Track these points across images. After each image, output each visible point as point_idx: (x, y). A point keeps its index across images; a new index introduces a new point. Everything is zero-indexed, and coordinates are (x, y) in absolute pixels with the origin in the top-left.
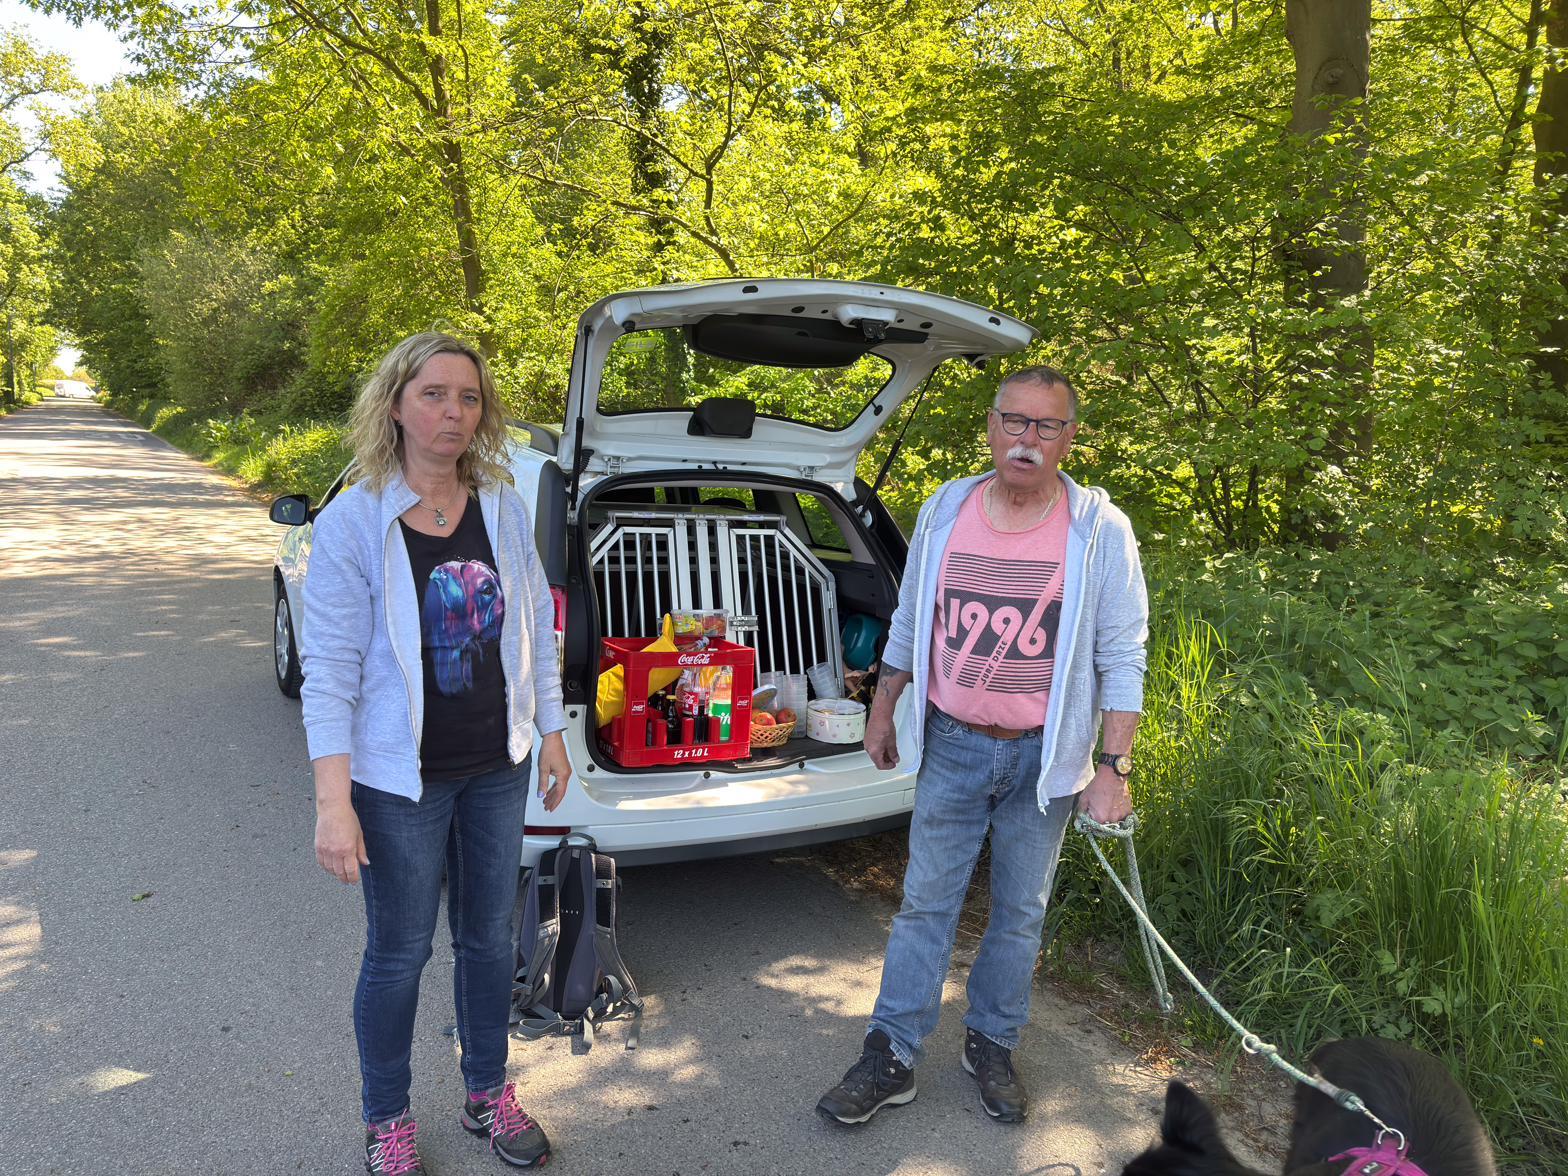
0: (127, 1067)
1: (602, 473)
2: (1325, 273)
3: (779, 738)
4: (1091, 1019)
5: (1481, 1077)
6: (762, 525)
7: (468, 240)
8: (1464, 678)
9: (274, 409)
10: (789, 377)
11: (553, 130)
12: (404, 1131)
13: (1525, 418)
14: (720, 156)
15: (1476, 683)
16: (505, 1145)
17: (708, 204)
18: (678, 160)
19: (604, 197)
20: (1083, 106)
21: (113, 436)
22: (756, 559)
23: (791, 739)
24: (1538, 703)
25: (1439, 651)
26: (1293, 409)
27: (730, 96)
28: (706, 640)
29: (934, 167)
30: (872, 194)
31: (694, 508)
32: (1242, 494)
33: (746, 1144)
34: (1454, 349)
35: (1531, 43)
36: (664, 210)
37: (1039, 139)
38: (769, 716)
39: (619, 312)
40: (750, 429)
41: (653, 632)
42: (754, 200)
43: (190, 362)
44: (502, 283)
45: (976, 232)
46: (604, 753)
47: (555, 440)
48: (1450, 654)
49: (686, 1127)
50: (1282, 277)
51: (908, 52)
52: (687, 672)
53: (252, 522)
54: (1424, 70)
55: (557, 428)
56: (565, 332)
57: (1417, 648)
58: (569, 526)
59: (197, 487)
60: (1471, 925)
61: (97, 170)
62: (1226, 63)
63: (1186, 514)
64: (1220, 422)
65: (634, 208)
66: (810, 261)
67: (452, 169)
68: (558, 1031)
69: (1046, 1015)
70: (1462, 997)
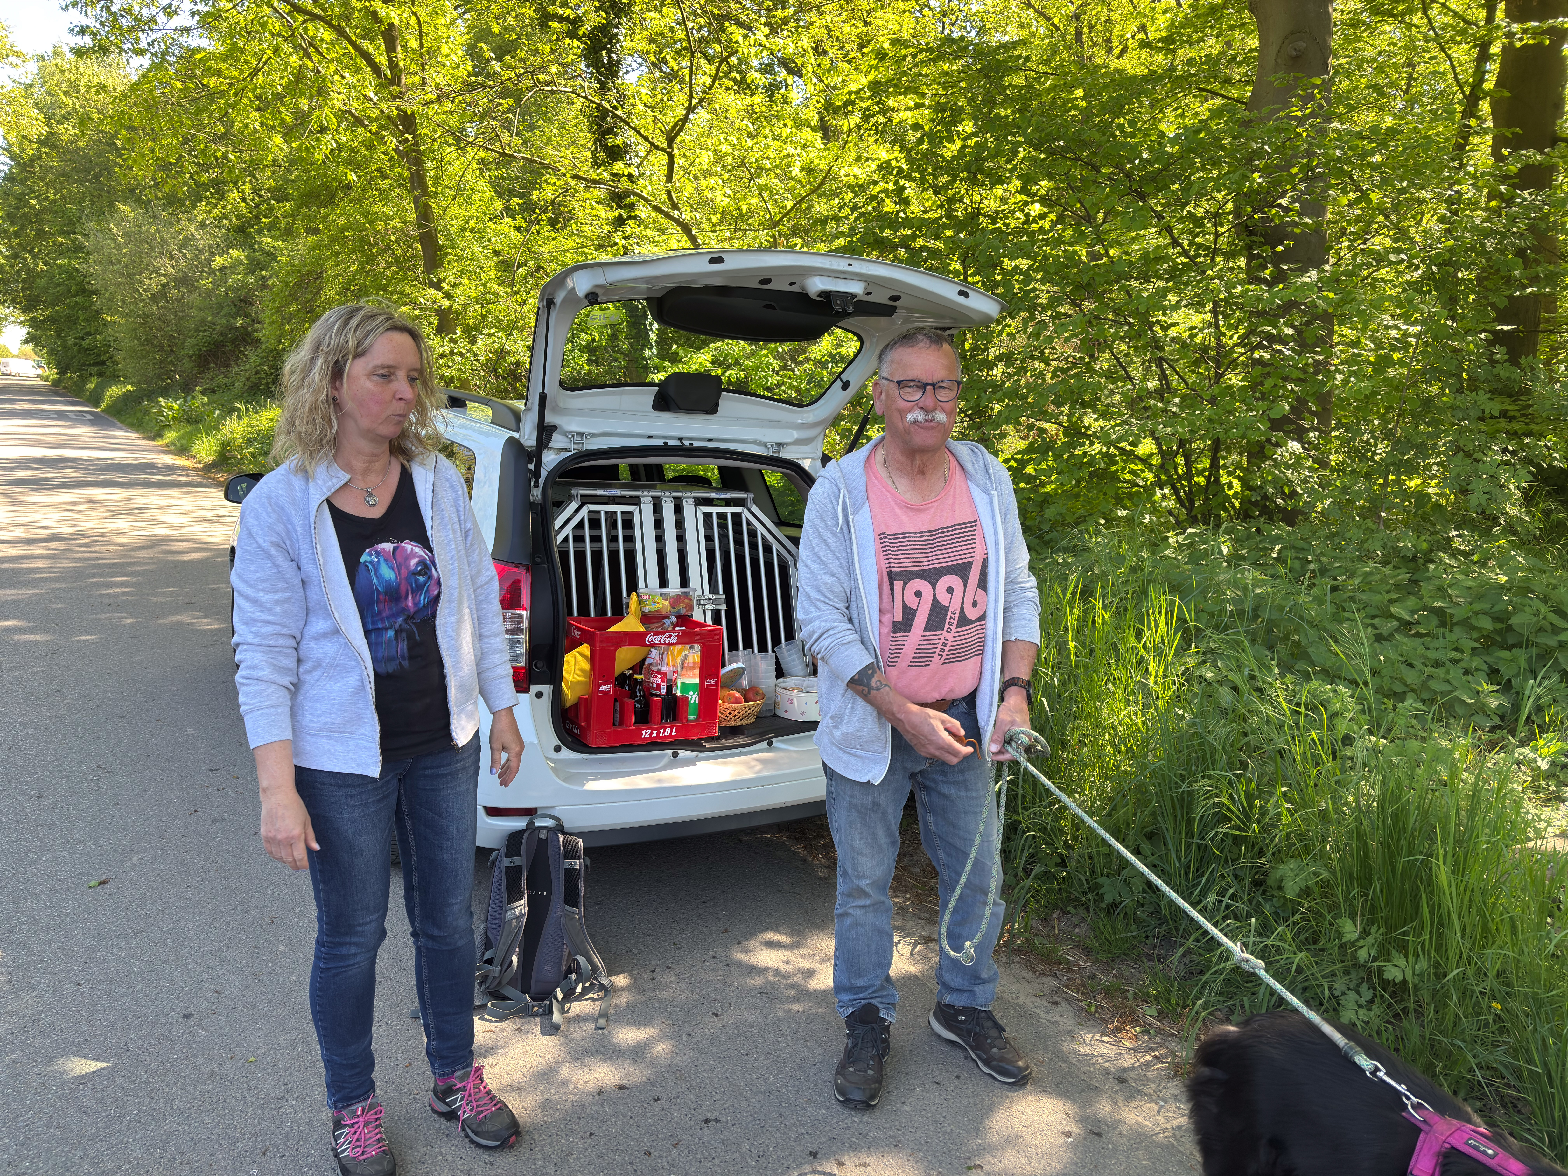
0: (86, 1057)
1: (566, 450)
2: (1287, 248)
3: (748, 716)
4: (1057, 991)
5: (1440, 1042)
6: (728, 503)
7: (425, 214)
8: (1421, 650)
9: (228, 387)
10: (753, 354)
11: (511, 101)
12: (371, 1116)
13: (1481, 392)
14: (681, 130)
15: (1432, 655)
16: (474, 1127)
17: (669, 178)
18: (639, 133)
19: (563, 170)
20: (1047, 79)
21: (61, 415)
22: (724, 537)
23: (759, 717)
24: (1493, 674)
25: (1395, 623)
26: (1254, 386)
27: (691, 67)
28: (673, 619)
29: (899, 140)
30: (835, 168)
31: (659, 484)
32: (1204, 470)
33: (717, 1121)
34: (1415, 323)
35: (1490, 19)
36: (625, 184)
37: (1003, 113)
38: (737, 695)
39: (581, 284)
40: (717, 405)
41: (620, 612)
42: (715, 174)
43: (139, 339)
44: (460, 259)
45: (941, 206)
46: (570, 733)
47: (517, 416)
48: (1405, 626)
49: (657, 1106)
50: (1245, 253)
51: (870, 24)
52: (654, 651)
53: (206, 503)
54: (1384, 46)
55: (519, 404)
56: (525, 309)
57: (1376, 621)
58: (533, 504)
59: (149, 467)
60: (1432, 893)
61: (39, 141)
62: (1190, 36)
63: (1149, 490)
64: (1184, 398)
65: (594, 182)
66: (774, 236)
67: (407, 140)
68: (525, 1012)
69: (1014, 988)
70: (1423, 964)
